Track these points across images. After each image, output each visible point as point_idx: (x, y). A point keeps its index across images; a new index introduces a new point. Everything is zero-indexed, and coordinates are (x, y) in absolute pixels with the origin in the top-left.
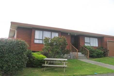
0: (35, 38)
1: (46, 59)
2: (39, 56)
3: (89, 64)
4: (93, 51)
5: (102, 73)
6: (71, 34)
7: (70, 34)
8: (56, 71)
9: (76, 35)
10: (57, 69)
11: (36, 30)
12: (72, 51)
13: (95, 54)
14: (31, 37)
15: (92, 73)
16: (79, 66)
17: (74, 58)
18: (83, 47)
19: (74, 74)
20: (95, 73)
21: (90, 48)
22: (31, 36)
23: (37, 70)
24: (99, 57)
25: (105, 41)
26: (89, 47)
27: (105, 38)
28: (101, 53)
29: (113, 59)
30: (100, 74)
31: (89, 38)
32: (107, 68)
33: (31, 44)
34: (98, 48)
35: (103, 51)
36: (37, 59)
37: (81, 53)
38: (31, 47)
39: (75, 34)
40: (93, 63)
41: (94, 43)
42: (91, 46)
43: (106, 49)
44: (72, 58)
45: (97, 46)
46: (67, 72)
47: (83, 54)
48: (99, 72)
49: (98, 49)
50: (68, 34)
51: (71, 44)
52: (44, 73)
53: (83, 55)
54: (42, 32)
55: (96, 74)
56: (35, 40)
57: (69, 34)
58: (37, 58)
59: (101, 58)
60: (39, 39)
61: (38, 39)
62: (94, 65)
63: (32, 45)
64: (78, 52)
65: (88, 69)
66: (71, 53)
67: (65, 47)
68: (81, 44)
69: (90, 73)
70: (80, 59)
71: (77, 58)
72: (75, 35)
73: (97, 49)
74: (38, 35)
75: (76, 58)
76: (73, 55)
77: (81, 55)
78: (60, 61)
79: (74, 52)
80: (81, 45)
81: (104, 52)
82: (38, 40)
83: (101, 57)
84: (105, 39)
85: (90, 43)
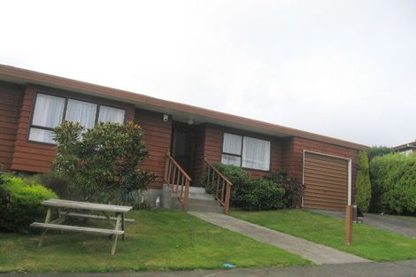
0: (33, 124)
1: (54, 201)
2: (27, 189)
3: (219, 231)
4: (247, 187)
5: (252, 266)
6: (174, 118)
7: (170, 116)
8: (84, 251)
9: (191, 123)
10: (92, 242)
11: (38, 95)
12: (176, 180)
13: (252, 197)
14: (19, 118)
15: (215, 264)
16: (179, 235)
17: (174, 208)
18: (212, 170)
19: (147, 264)
20: (226, 265)
21: (236, 175)
22: (19, 113)
23: (12, 243)
24: (267, 209)
25: (295, 151)
26: (234, 168)
27: (295, 142)
28: (275, 195)
29: (315, 217)
30: (244, 267)
31: (240, 138)
32: (278, 249)
33: (16, 143)
34: (268, 175)
35: (283, 187)
36: (18, 201)
37: (202, 190)
38: (16, 154)
39: (189, 119)
40: (234, 229)
41: (258, 158)
42: (243, 166)
43: (297, 180)
44: (166, 206)
45: (267, 168)
46: (123, 254)
47: (208, 192)
48: (243, 262)
49: (269, 179)
50: (160, 115)
51: (169, 153)
52: (31, 255)
53: (211, 198)
54: (61, 102)
55: (227, 268)
56: (32, 130)
57: (166, 117)
58: (20, 196)
59: (272, 213)
60: (48, 126)
61: (44, 126)
62: (235, 234)
63: (17, 148)
64: (191, 185)
65: (205, 249)
66: (166, 188)
67: (136, 164)
68: (208, 158)
69: (205, 264)
70: (195, 209)
71: (184, 208)
72: (187, 124)
73: (265, 177)
74: (46, 112)
75: (182, 205)
76: (173, 195)
77: (202, 198)
78: (104, 212)
79: (175, 184)
80: (206, 159)
81: (288, 193)
82: (43, 131)
83: (273, 208)
84: (297, 144)
85: (241, 156)
